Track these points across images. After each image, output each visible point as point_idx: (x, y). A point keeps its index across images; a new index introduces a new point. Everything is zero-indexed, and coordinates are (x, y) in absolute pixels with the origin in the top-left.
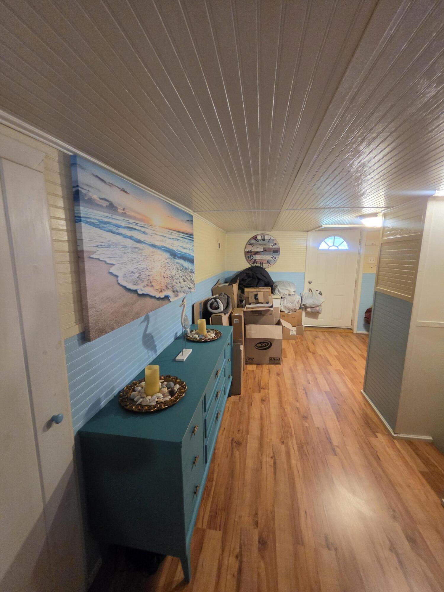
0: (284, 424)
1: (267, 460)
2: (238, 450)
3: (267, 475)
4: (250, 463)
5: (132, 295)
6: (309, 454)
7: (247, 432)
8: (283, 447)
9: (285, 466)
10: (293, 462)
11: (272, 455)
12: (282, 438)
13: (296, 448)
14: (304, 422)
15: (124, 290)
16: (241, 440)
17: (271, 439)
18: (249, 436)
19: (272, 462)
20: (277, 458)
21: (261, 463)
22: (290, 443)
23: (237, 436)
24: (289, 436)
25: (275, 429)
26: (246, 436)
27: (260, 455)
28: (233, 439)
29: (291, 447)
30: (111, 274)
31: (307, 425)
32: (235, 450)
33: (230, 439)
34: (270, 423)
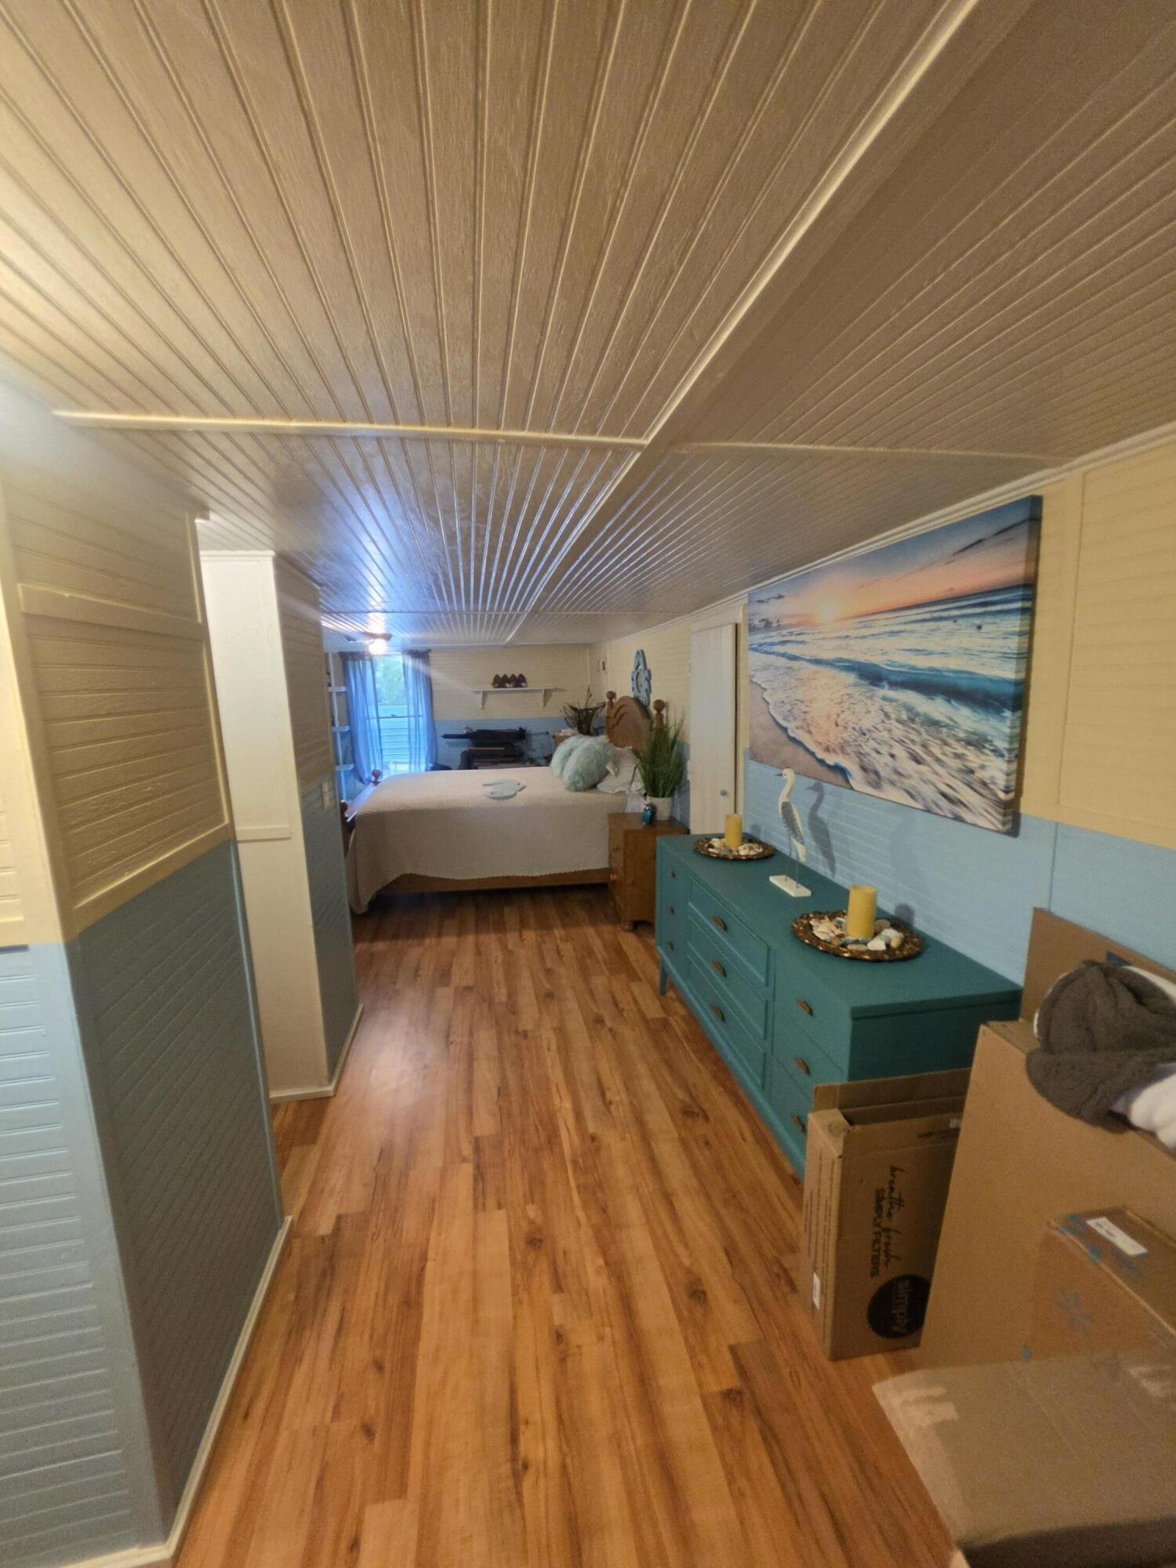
0: (599, 1195)
1: (617, 1094)
2: (683, 1101)
3: (612, 1076)
4: (647, 1085)
5: (779, 732)
6: (536, 1127)
7: (684, 1144)
8: (592, 1127)
9: (582, 1094)
10: (568, 1105)
11: (613, 1108)
12: (598, 1150)
13: (563, 1133)
14: (539, 1221)
15: (773, 723)
16: (689, 1122)
17: (623, 1139)
18: (676, 1135)
19: (608, 1095)
20: (600, 1103)
21: (628, 1089)
22: (576, 1141)
23: (701, 1129)
24: (581, 1160)
25: (620, 1171)
26: (683, 1134)
27: (635, 1102)
28: (707, 1118)
29: (572, 1131)
30: (764, 699)
31: (532, 1212)
32: (687, 1099)
33: (711, 1118)
34: (638, 1189)
